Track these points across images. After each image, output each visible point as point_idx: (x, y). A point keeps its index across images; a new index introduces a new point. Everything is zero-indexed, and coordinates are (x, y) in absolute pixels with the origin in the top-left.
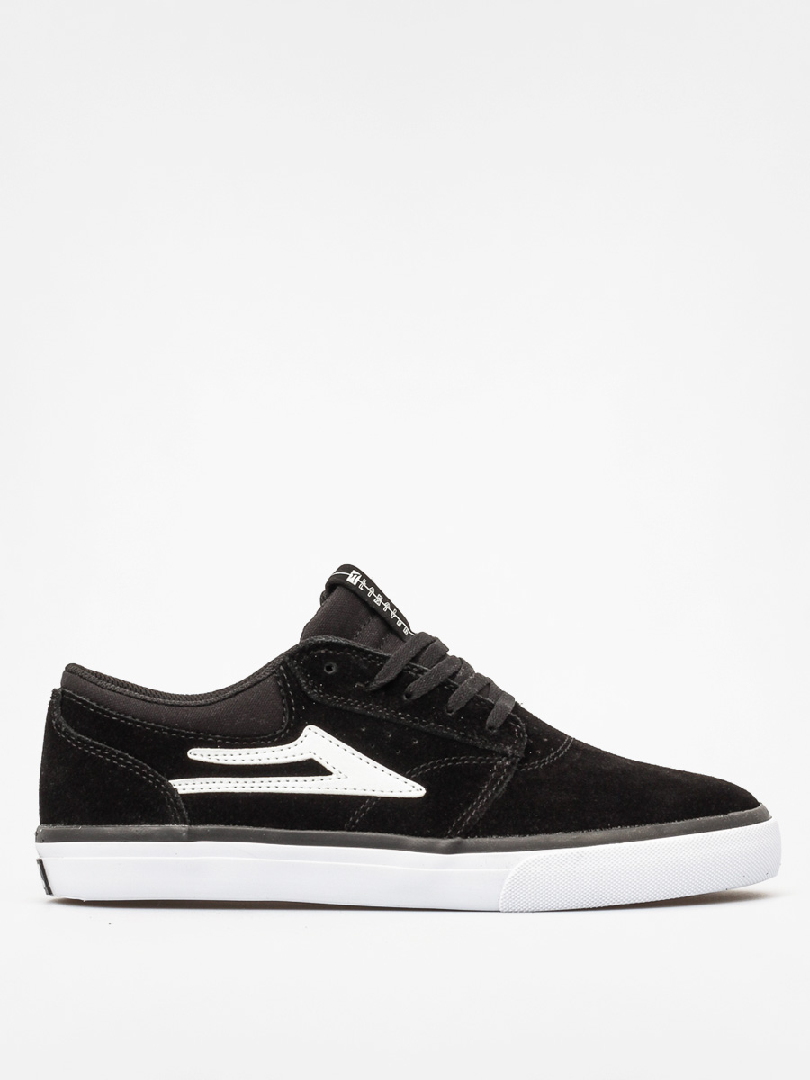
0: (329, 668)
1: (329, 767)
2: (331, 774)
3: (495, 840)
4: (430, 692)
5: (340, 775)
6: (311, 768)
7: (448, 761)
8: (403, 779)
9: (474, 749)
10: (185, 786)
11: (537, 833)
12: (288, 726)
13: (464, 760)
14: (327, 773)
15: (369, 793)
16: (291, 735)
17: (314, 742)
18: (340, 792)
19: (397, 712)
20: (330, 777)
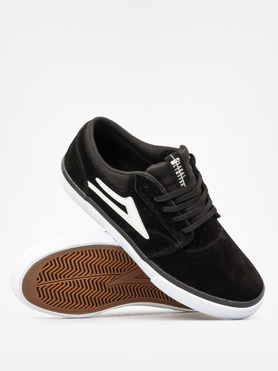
0: (146, 186)
1: (128, 212)
2: (128, 214)
3: (157, 266)
4: (169, 213)
5: (130, 216)
6: (123, 208)
7: (161, 234)
8: (145, 230)
9: (171, 236)
10: (91, 186)
11: (169, 273)
12: (125, 193)
13: (166, 237)
14: (127, 213)
15: (134, 227)
16: (124, 195)
17: (129, 202)
18: (127, 221)
19: (156, 211)
20: (127, 214)
